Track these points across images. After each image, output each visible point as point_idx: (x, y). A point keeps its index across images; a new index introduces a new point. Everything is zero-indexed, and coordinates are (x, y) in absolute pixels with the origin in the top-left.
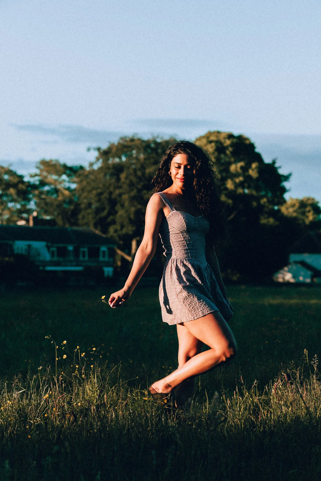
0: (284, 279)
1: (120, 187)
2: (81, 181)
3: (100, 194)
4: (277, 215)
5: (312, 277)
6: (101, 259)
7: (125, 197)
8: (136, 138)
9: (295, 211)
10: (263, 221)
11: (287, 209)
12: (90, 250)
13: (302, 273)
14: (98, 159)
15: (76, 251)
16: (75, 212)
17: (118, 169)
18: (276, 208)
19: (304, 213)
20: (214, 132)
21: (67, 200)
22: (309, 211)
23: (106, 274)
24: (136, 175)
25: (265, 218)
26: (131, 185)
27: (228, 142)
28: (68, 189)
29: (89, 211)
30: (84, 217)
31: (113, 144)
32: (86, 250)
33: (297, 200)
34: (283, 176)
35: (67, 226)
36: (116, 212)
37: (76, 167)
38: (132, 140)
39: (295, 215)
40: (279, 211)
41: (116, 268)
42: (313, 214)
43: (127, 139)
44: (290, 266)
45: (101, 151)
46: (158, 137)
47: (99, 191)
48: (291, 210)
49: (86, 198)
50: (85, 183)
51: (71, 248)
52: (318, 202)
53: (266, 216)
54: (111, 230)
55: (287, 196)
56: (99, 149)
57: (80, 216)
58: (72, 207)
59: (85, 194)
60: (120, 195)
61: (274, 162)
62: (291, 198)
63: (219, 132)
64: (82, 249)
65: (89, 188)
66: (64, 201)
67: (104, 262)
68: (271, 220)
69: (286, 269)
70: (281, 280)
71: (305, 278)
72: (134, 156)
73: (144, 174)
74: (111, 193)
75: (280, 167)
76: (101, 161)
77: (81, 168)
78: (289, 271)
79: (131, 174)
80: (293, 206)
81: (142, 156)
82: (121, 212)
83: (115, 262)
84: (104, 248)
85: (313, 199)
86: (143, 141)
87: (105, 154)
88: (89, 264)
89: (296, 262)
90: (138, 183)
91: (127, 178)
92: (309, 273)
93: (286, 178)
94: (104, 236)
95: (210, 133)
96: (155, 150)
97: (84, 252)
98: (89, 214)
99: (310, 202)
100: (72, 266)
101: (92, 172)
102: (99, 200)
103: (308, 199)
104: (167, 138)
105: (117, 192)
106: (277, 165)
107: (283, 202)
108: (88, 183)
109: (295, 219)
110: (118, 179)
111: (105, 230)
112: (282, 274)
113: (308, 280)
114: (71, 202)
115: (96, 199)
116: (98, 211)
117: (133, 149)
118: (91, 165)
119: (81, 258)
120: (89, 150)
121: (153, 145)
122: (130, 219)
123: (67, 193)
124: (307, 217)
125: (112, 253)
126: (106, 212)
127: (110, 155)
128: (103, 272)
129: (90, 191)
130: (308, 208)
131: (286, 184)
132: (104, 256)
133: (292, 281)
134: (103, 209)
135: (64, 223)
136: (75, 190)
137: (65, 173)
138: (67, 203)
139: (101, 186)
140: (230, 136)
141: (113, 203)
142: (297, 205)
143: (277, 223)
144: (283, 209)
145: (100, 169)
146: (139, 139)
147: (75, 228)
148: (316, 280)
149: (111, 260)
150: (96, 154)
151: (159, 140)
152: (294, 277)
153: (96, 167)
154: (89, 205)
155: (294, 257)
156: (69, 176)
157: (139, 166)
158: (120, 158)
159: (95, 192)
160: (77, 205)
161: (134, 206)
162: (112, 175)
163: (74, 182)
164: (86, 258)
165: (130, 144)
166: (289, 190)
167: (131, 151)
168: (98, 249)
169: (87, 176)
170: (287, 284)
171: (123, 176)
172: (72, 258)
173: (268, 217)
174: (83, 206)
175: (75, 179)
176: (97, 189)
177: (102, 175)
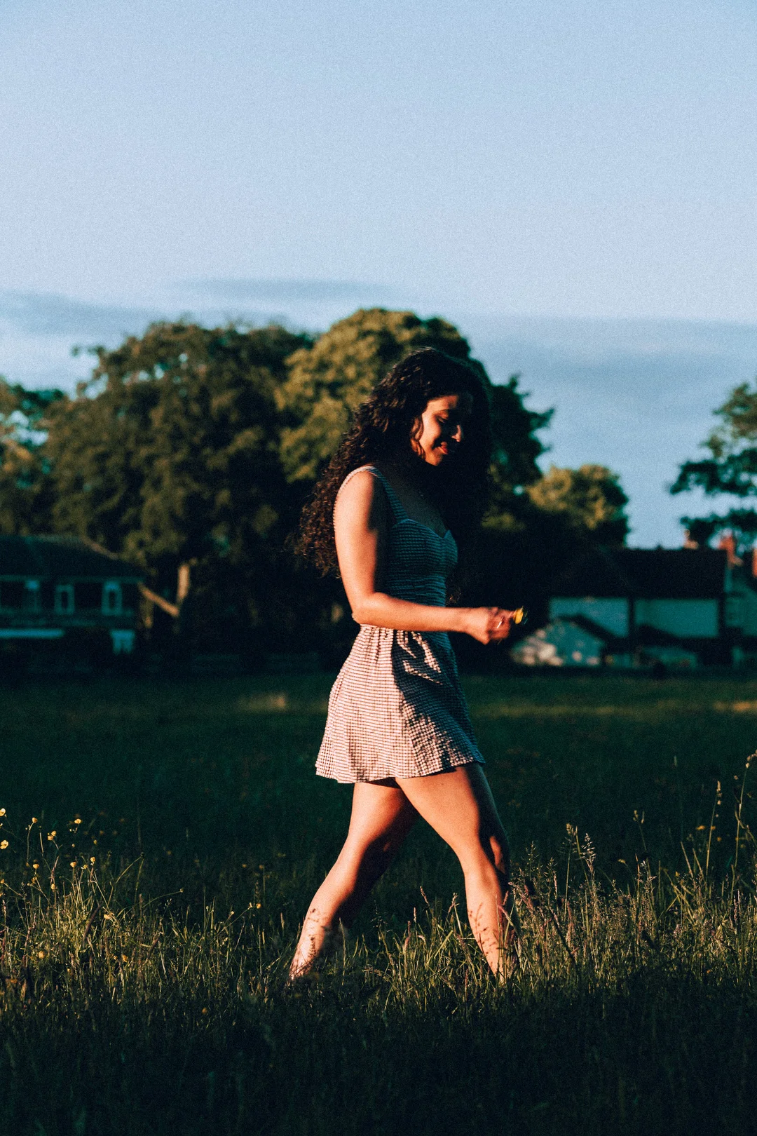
0: (536, 657)
1: (150, 441)
2: (59, 426)
3: (103, 457)
4: (521, 507)
5: (603, 653)
6: (106, 610)
7: (162, 464)
8: (187, 323)
9: (563, 499)
10: (490, 522)
11: (544, 492)
12: (79, 589)
13: (581, 644)
14: (97, 375)
15: (47, 593)
16: (45, 501)
17: (146, 398)
18: (519, 490)
19: (582, 504)
20: (372, 312)
21: (25, 471)
22: (595, 499)
23: (117, 646)
24: (187, 413)
25: (493, 515)
26: (177, 436)
27: (406, 335)
28: (27, 445)
29: (78, 497)
30: (65, 513)
31: (133, 340)
32: (69, 589)
33: (568, 471)
34: (535, 415)
35: (24, 532)
36: (141, 501)
37: (47, 392)
38: (178, 329)
39: (562, 506)
40: (526, 497)
41: (140, 633)
42: (605, 506)
43: (167, 327)
44: (551, 628)
45: (106, 355)
46: (240, 321)
47: (101, 449)
48: (553, 495)
49: (70, 466)
50: (67, 432)
51: (33, 585)
52: (617, 477)
53: (495, 508)
54: (131, 542)
55: (544, 463)
56: (99, 351)
57: (56, 510)
58: (36, 488)
59: (68, 457)
60: (150, 460)
61: (514, 383)
62: (554, 469)
63: (383, 312)
64: (60, 589)
65: (76, 444)
66: (18, 474)
67: (112, 618)
68: (507, 519)
69: (541, 634)
70: (529, 660)
71: (585, 654)
72: (184, 367)
73: (206, 409)
74: (129, 455)
75: (527, 394)
76: (105, 378)
77: (59, 395)
78: (549, 640)
79: (175, 410)
80: (558, 485)
81: (202, 369)
82: (153, 500)
83: (138, 618)
84: (111, 586)
85: (605, 470)
86: (205, 332)
87: (116, 362)
88: (77, 623)
89: (566, 619)
90: (194, 432)
91: (165, 420)
92: (597, 643)
93: (543, 420)
94: (113, 556)
95: (364, 315)
96: (234, 353)
97: (65, 595)
98: (75, 504)
99: (598, 476)
100: (36, 627)
101: (86, 405)
102: (102, 471)
103: (595, 469)
104: (260, 324)
105: (144, 452)
106: (519, 390)
107: (533, 475)
108: (76, 431)
109: (564, 515)
110: (146, 422)
111: (115, 544)
112: (532, 645)
113: (594, 661)
114: (33, 475)
115: (94, 467)
116: (99, 496)
117: (182, 351)
118: (82, 387)
119: (59, 609)
120: (76, 351)
121: (227, 343)
122: (173, 516)
123: (24, 454)
124: (592, 512)
125: (132, 598)
126: (115, 500)
127: (127, 365)
128: (110, 641)
129: (79, 451)
130: (594, 491)
131: (542, 435)
132: (112, 605)
133: (556, 661)
134: (110, 493)
135: (18, 527)
136: (43, 446)
137: (19, 407)
138: (24, 478)
139: (105, 437)
140: (411, 321)
141: (135, 479)
142: (568, 484)
143: (521, 526)
144: (535, 493)
145: (103, 398)
146: (196, 328)
147: (43, 537)
148: (611, 660)
149: (129, 613)
150: (94, 362)
151: (242, 330)
152: (560, 653)
153: (93, 393)
154: (78, 483)
155: (559, 607)
156: (28, 413)
157: (195, 390)
158: (150, 371)
159: (90, 452)
160: (49, 483)
161: (184, 485)
162: (131, 411)
163: (40, 429)
164: (71, 609)
165: (172, 338)
166: (549, 449)
167: (176, 356)
168: (98, 588)
169: (71, 416)
170: (545, 669)
171: (157, 415)
172: (36, 609)
173: (500, 513)
174: (62, 486)
175: (44, 422)
176: (95, 445)
177: (107, 412)
